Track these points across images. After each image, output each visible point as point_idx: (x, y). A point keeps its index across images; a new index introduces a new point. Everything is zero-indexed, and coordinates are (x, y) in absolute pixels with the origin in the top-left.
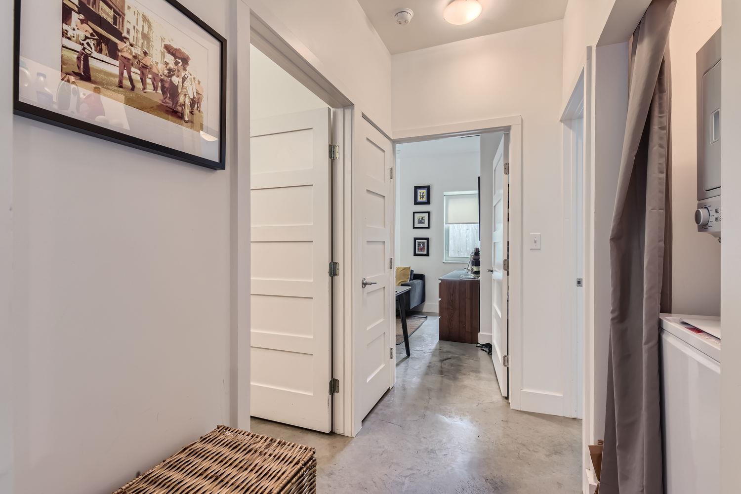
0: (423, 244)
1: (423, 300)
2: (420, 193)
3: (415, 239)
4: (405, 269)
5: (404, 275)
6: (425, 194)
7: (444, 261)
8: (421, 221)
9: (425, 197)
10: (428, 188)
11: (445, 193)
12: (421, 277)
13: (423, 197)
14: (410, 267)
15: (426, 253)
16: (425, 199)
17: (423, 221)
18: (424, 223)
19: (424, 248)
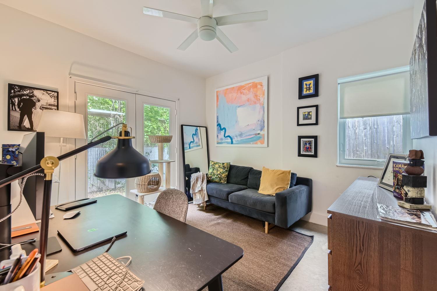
0: (310, 143)
1: (309, 208)
2: (306, 85)
3: (300, 138)
4: (283, 172)
5: (283, 180)
6: (312, 85)
7: (338, 164)
8: (307, 117)
9: (312, 88)
10: (316, 78)
11: (339, 81)
12: (306, 182)
13: (310, 89)
14: (290, 171)
15: (313, 154)
16: (312, 91)
17: (309, 117)
18: (311, 118)
19: (311, 148)
